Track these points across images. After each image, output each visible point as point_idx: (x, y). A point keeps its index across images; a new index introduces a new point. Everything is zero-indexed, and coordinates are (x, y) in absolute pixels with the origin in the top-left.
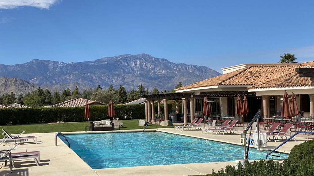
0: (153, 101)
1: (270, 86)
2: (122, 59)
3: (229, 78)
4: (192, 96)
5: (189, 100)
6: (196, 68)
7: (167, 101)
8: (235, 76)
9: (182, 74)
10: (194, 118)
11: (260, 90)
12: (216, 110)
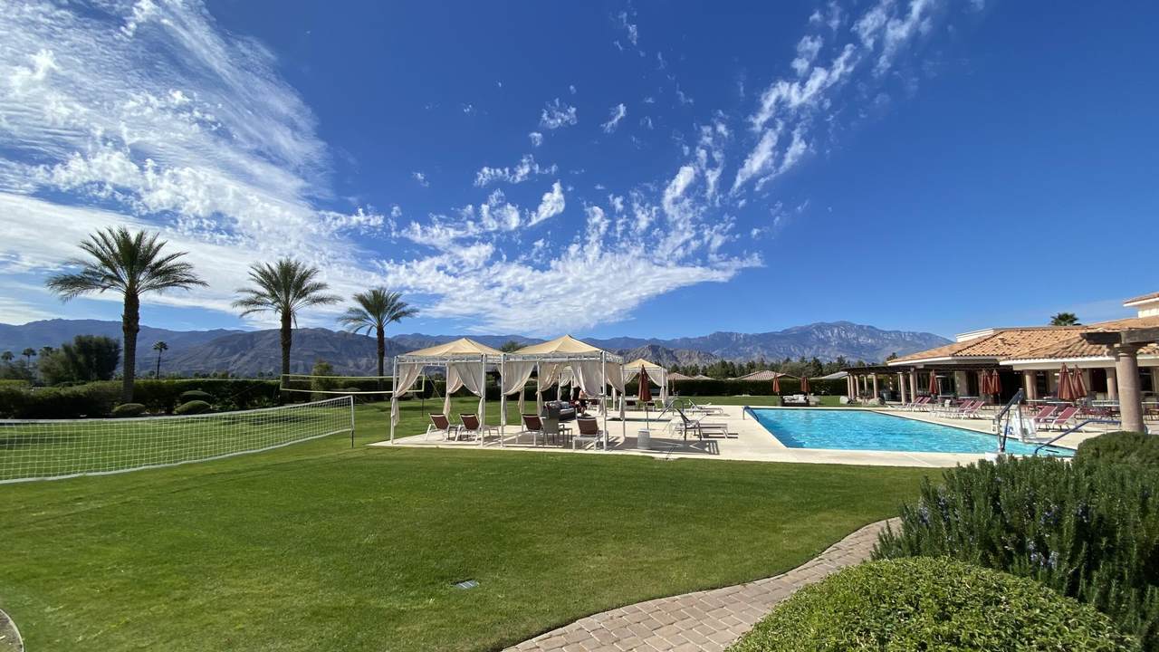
0: (858, 375)
1: (1035, 356)
2: (814, 328)
3: (969, 347)
4: (912, 370)
5: (909, 374)
6: (915, 335)
7: (876, 375)
8: (977, 344)
9: (895, 343)
10: (916, 396)
11: (1019, 362)
12: (949, 387)
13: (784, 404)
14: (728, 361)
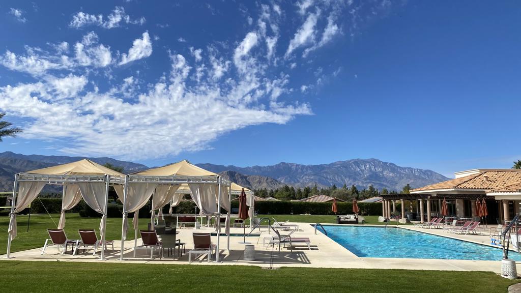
0: (390, 200)
1: (510, 190)
2: (353, 163)
3: (465, 182)
4: (429, 197)
5: (426, 201)
6: (421, 171)
7: (403, 200)
8: (470, 180)
9: (408, 177)
10: (432, 217)
11: (500, 194)
12: (452, 211)
13: (340, 222)
14: (290, 187)
